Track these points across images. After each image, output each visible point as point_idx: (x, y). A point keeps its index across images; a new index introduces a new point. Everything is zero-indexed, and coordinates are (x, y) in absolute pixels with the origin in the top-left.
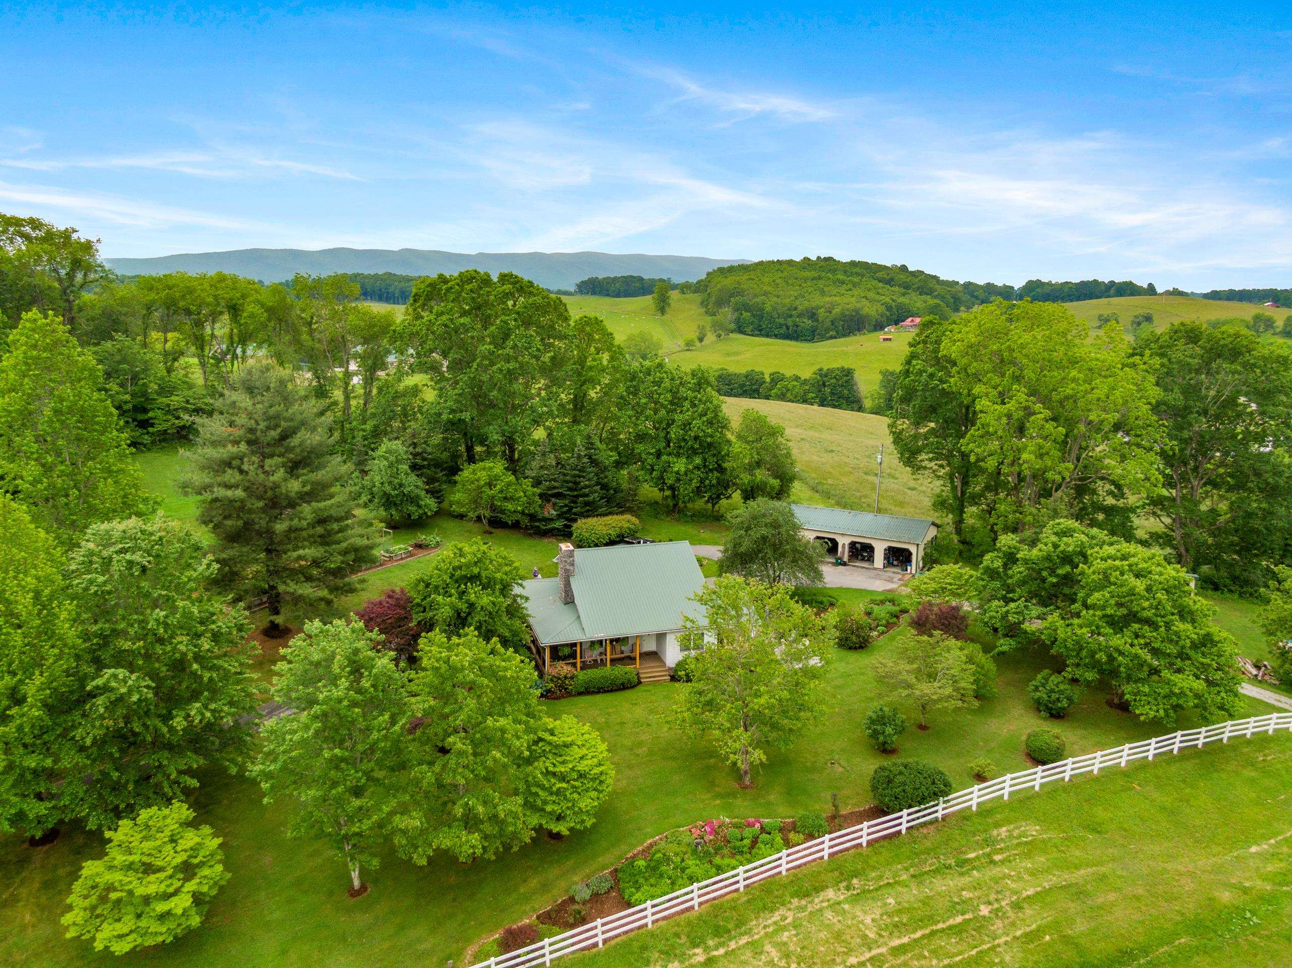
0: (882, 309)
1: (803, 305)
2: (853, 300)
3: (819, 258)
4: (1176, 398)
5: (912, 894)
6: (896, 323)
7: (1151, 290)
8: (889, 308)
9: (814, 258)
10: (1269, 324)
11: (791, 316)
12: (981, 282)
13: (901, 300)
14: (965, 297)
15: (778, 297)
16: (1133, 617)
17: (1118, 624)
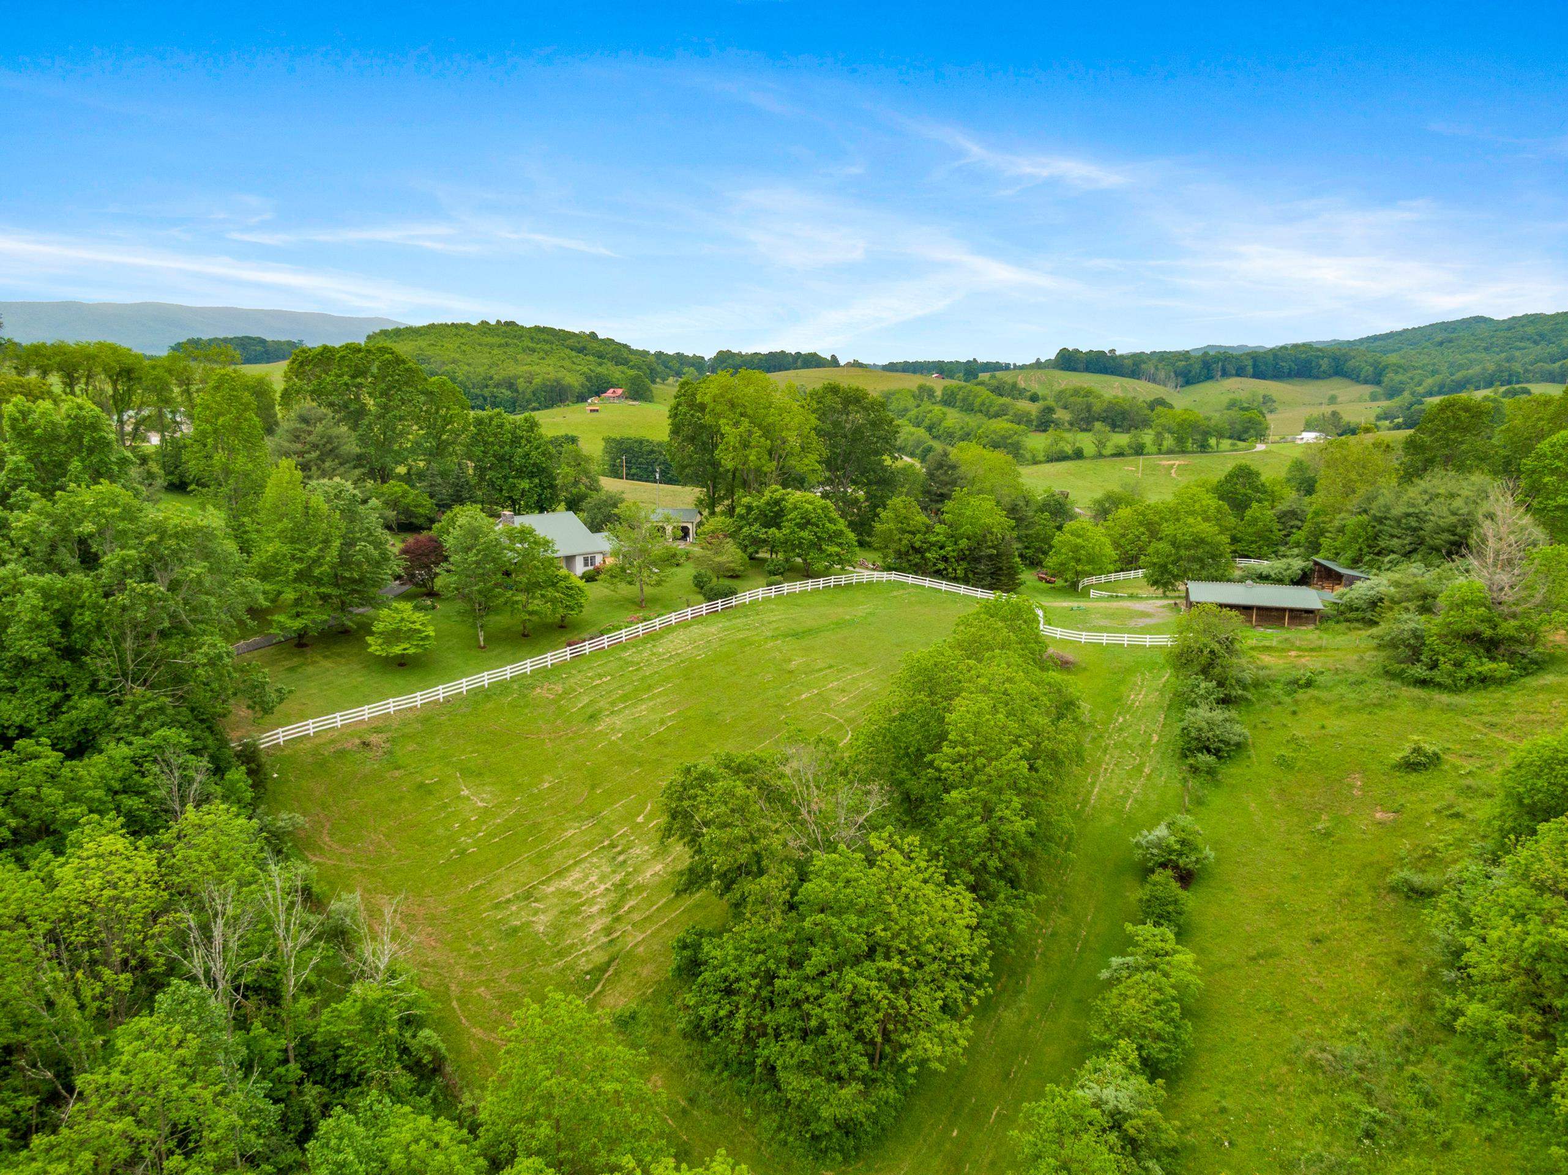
0: (582, 379)
1: (499, 375)
2: (550, 369)
3: (498, 322)
4: (828, 427)
5: (728, 624)
6: (598, 394)
7: (834, 362)
8: (589, 379)
9: (493, 322)
10: (931, 393)
11: (487, 386)
12: (671, 352)
13: (599, 369)
14: (660, 368)
15: (469, 365)
16: (808, 522)
17: (802, 527)
